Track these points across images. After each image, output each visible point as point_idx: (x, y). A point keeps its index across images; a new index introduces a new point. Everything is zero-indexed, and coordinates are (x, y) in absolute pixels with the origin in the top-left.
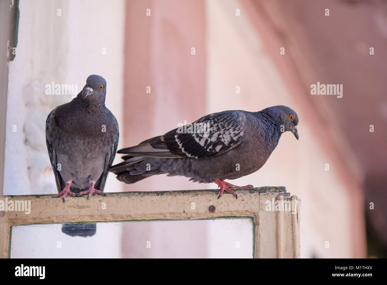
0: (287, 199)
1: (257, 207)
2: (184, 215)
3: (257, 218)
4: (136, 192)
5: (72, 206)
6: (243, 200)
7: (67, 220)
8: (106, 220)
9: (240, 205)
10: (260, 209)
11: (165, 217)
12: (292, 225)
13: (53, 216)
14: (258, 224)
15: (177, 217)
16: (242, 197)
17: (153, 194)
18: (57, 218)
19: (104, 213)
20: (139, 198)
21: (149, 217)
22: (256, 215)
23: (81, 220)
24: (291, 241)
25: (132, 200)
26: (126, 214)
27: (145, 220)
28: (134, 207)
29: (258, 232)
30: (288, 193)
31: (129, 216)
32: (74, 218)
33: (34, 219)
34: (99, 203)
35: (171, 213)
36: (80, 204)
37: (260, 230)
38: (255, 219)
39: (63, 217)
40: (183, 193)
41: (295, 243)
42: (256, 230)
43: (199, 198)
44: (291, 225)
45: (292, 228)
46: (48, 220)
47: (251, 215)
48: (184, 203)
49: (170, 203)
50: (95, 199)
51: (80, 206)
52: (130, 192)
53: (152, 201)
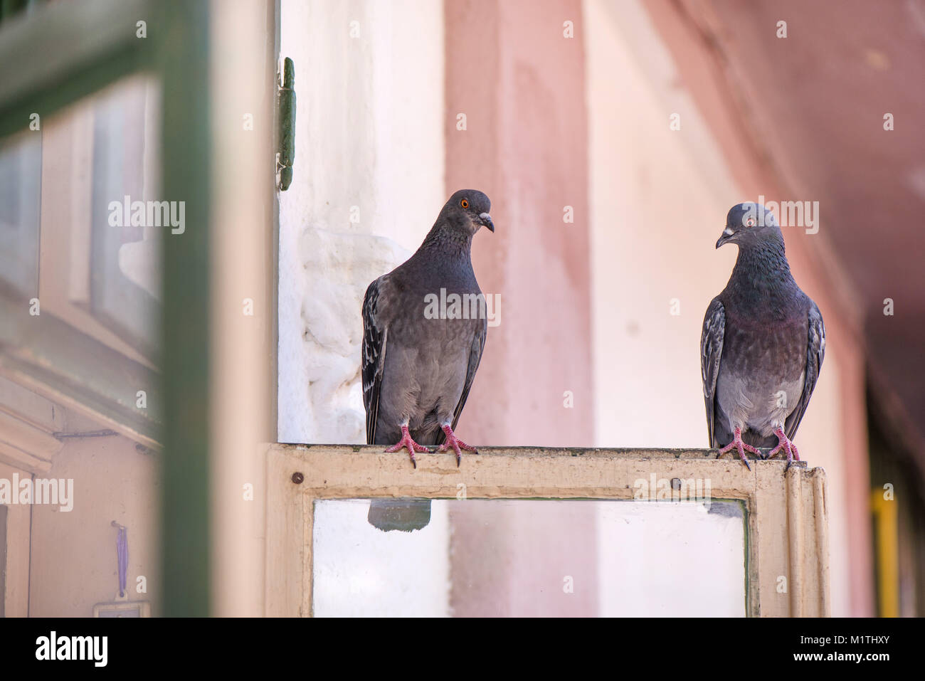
0: (805, 472)
1: (752, 483)
2: (627, 492)
3: (752, 503)
4: (536, 448)
5: (428, 469)
6: (728, 471)
7: (418, 494)
8: (489, 496)
9: (723, 479)
10: (757, 488)
11: (594, 494)
12: (815, 517)
13: (392, 486)
14: (755, 514)
15: (614, 495)
16: (727, 465)
17: (566, 454)
18: (400, 488)
19: (486, 484)
20: (547, 460)
21: (565, 494)
22: (749, 498)
23: (444, 494)
24: (813, 544)
25: (536, 462)
26: (526, 487)
27: (558, 499)
28: (539, 475)
29: (754, 527)
30: (803, 462)
31: (531, 490)
32: (432, 490)
33: (359, 489)
34: (476, 465)
35: (604, 489)
36: (442, 466)
37: (758, 524)
38: (747, 503)
39: (412, 488)
40: (619, 453)
41: (821, 549)
42: (751, 523)
43: (654, 464)
44: (813, 519)
45: (815, 523)
46: (384, 493)
47: (741, 497)
48: (627, 472)
49: (602, 471)
50: (468, 458)
51: (443, 470)
52: (524, 448)
53: (571, 465)
